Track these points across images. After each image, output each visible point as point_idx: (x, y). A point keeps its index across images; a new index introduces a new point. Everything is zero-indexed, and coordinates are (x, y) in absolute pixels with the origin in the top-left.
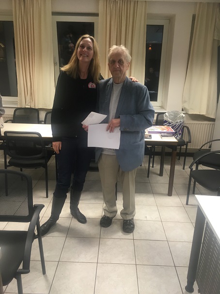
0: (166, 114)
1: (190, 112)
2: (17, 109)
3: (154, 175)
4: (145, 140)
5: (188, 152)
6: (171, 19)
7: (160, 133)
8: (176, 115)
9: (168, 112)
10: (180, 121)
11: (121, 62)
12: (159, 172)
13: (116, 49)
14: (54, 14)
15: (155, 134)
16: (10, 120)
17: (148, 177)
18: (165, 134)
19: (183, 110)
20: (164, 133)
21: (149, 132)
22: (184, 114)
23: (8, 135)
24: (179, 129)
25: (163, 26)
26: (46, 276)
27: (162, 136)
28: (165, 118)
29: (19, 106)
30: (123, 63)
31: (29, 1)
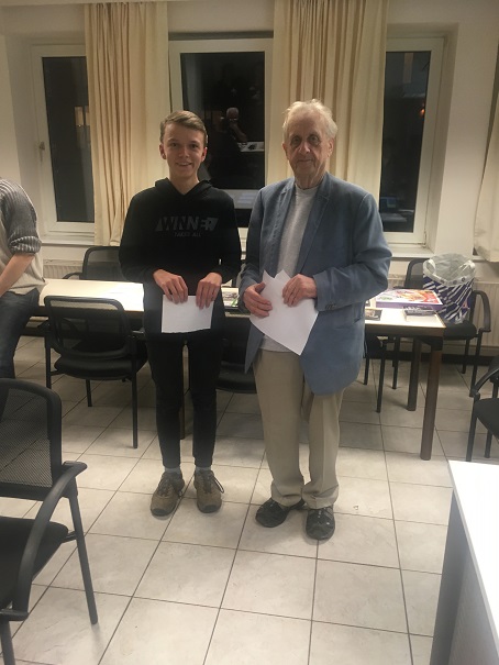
0: (431, 261)
2: (92, 249)
3: (394, 408)
4: (367, 322)
5: (481, 354)
6: (447, 36)
7: (404, 306)
8: (454, 263)
9: (436, 258)
10: (463, 280)
11: (314, 139)
12: (405, 401)
13: (302, 109)
14: (174, 36)
15: (392, 310)
16: (76, 274)
17: (378, 411)
18: (417, 310)
19: (475, 253)
20: (415, 305)
21: (378, 304)
22: (474, 261)
23: (54, 304)
24: (460, 298)
25: (430, 52)
26: (98, 628)
27: (407, 314)
28: (426, 272)
29: (96, 244)
30: (319, 141)
31: (119, 10)
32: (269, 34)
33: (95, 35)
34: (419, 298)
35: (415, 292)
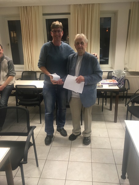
2: (24, 72)
3: (106, 110)
5: (128, 95)
8: (120, 72)
11: (82, 43)
12: (109, 108)
13: (79, 36)
15: (105, 85)
16: (20, 79)
20: (111, 84)
21: (102, 84)
22: (125, 71)
23: (18, 87)
24: (122, 81)
25: (111, 18)
28: (113, 75)
29: (25, 70)
30: (84, 44)
31: (29, 8)
35: (111, 80)
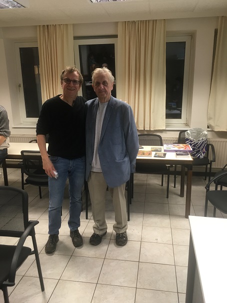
0: (188, 131)
1: (216, 130)
3: (174, 196)
7: (176, 151)
9: (191, 130)
10: (202, 139)
11: (105, 83)
12: (179, 193)
13: (99, 71)
14: (76, 38)
15: (171, 153)
16: (35, 140)
19: (208, 127)
20: (181, 151)
21: (165, 151)
22: (207, 131)
23: (25, 154)
24: (202, 147)
25: (185, 42)
27: (177, 155)
28: (187, 136)
30: (107, 84)
31: (52, 28)
32: (116, 36)
33: (42, 38)
34: (183, 148)
35: (181, 145)
